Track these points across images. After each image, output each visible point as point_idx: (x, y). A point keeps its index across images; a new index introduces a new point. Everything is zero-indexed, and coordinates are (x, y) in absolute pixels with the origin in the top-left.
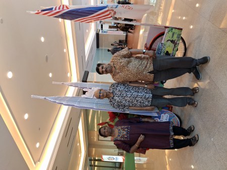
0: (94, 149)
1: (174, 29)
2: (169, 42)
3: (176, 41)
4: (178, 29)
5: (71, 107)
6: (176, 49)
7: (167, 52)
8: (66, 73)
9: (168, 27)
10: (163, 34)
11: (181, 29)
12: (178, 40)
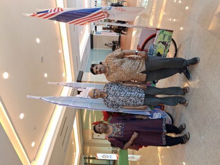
0: (88, 148)
1: (165, 31)
2: (161, 43)
3: (167, 43)
4: (169, 31)
5: (65, 107)
6: (167, 50)
7: (159, 53)
8: (61, 73)
9: (160, 30)
10: (154, 36)
11: (172, 31)
12: (169, 42)
